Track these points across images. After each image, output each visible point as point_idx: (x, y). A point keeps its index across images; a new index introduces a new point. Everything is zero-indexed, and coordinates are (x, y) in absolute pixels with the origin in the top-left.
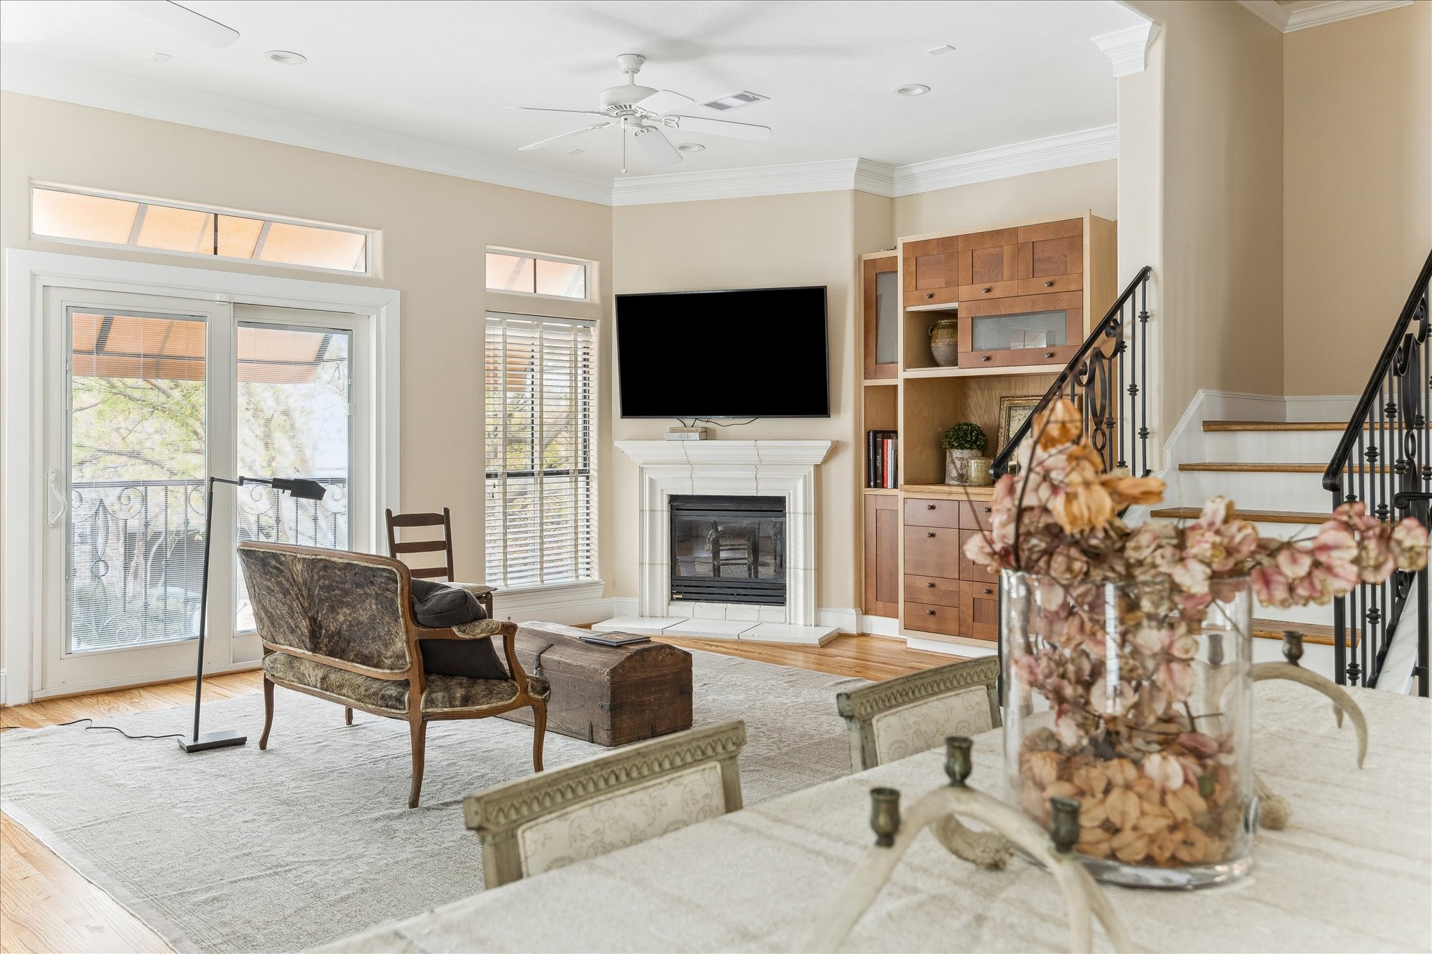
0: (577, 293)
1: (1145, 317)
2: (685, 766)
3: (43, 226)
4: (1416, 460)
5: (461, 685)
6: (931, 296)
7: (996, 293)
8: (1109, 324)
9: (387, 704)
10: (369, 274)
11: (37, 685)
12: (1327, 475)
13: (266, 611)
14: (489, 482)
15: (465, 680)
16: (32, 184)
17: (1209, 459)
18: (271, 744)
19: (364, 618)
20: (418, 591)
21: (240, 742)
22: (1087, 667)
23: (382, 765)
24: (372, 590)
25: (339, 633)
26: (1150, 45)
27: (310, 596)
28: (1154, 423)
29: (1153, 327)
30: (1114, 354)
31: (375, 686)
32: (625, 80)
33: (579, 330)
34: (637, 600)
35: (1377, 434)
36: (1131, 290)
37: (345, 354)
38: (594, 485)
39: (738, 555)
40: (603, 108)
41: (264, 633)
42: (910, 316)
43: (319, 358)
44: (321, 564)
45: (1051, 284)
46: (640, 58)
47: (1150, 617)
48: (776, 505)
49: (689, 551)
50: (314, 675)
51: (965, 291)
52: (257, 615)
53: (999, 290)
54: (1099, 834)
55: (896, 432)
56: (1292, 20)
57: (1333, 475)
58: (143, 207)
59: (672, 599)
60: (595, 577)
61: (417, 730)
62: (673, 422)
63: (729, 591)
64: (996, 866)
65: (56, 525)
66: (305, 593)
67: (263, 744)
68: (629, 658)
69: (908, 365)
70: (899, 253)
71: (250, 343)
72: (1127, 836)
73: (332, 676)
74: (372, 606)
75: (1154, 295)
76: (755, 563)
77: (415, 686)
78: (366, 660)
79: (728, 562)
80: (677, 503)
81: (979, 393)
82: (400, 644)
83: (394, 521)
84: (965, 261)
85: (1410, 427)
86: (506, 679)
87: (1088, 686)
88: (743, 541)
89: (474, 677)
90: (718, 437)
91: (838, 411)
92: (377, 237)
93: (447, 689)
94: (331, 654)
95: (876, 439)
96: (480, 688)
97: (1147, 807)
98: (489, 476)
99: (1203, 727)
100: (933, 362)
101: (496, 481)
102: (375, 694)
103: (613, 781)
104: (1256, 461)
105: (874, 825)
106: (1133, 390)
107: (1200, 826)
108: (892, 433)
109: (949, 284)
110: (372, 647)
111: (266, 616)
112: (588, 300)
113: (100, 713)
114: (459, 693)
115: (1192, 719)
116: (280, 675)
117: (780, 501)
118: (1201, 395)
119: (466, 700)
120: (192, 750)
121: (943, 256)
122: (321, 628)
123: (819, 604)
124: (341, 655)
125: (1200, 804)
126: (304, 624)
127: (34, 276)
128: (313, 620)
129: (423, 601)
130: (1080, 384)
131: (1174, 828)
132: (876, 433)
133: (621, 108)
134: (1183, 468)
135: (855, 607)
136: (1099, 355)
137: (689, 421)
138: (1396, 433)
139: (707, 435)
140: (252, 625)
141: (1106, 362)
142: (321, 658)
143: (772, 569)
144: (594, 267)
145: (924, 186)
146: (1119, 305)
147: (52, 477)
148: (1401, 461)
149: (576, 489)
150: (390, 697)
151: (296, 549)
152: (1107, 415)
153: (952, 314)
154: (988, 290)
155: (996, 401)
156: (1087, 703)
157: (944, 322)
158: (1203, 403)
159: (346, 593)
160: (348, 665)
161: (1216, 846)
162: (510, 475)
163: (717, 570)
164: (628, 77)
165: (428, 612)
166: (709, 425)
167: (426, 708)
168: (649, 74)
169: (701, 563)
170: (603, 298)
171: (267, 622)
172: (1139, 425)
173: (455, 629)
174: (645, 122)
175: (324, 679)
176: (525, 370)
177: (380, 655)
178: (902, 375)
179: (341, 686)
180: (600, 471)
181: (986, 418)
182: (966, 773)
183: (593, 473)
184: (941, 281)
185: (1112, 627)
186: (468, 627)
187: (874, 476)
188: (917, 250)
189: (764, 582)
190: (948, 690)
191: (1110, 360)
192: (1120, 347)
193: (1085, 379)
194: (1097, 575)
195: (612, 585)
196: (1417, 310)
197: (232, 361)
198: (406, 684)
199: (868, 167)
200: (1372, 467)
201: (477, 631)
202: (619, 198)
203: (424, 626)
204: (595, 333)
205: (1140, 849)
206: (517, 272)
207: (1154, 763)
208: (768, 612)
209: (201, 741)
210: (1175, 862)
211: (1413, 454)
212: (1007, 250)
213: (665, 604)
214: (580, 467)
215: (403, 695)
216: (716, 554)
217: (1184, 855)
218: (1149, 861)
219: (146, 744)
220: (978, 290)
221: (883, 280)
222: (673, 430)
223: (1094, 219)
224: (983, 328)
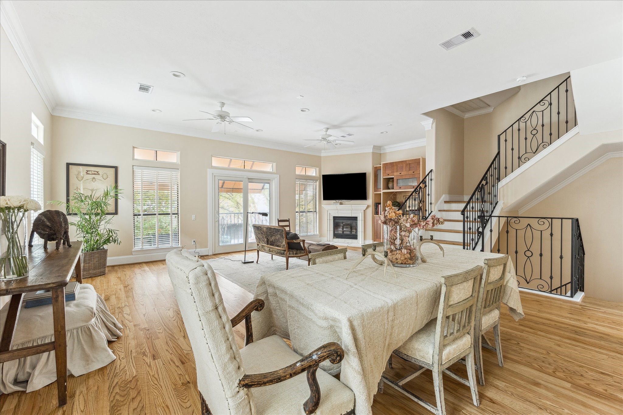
0: (314, 175)
1: (431, 180)
2: (338, 253)
3: (214, 164)
4: (484, 209)
5: (295, 251)
6: (388, 175)
7: (402, 174)
8: (424, 182)
9: (281, 254)
10: (273, 172)
11: (214, 251)
12: (462, 212)
13: (258, 237)
14: (297, 213)
15: (296, 250)
16: (212, 156)
17: (445, 209)
18: (258, 262)
19: (277, 238)
20: (288, 233)
21: (253, 262)
22: (395, 238)
23: (280, 266)
24: (279, 233)
25: (272, 241)
26: (432, 124)
27: (267, 234)
28: (433, 201)
29: (433, 182)
30: (424, 188)
31: (279, 251)
32: (325, 133)
33: (314, 182)
34: (326, 238)
35: (474, 204)
36: (428, 174)
37: (269, 188)
38: (318, 214)
39: (348, 229)
40: (320, 139)
41: (257, 241)
42: (384, 179)
43: (263, 188)
44: (269, 228)
45: (414, 172)
46: (328, 129)
47: (403, 231)
48: (355, 219)
49: (337, 228)
50: (267, 249)
51: (395, 174)
52: (256, 238)
53: (403, 173)
54: (395, 260)
55: (381, 203)
56: (466, 116)
57: (463, 212)
58: (231, 160)
59: (334, 238)
60: (318, 233)
61: (287, 259)
62: (334, 201)
63: (346, 236)
64: (381, 265)
65: (217, 221)
66: (266, 234)
67: (257, 262)
68: (326, 247)
69: (383, 189)
70: (382, 165)
71: (251, 185)
72: (399, 260)
73: (271, 249)
74: (279, 236)
75: (433, 175)
76: (351, 231)
77: (287, 251)
78: (278, 246)
79: (345, 231)
80: (335, 218)
81: (399, 195)
82: (284, 243)
83: (279, 221)
84: (395, 167)
85: (482, 202)
86: (303, 250)
87: (395, 240)
88: (349, 226)
89: (297, 250)
90: (343, 204)
91: (369, 199)
92: (275, 164)
93: (292, 252)
94: (271, 245)
95: (377, 205)
96: (298, 252)
97: (402, 256)
98: (296, 212)
99: (412, 247)
100: (389, 189)
101: (298, 213)
102: (279, 252)
103: (328, 254)
104: (454, 209)
105: (362, 254)
106: (429, 195)
107: (409, 259)
108: (380, 203)
109: (392, 172)
110: (279, 244)
111: (258, 238)
112: (316, 176)
113: (227, 257)
114: (295, 252)
115: (411, 246)
116: (261, 249)
117: (356, 218)
118: (444, 196)
119: (296, 254)
120: (245, 263)
121: (391, 166)
122: (269, 240)
123: (365, 239)
124: (273, 245)
125: (409, 256)
126: (266, 239)
127: (213, 174)
128: (267, 239)
129: (288, 235)
130: (417, 194)
131: (405, 259)
132: (377, 203)
133: (324, 139)
134: (439, 211)
135: (372, 240)
136: (420, 188)
137: (337, 201)
138: (479, 204)
139: (341, 204)
140: (255, 241)
141: (422, 189)
142: (269, 246)
143: (355, 232)
144: (318, 169)
145: (387, 151)
146: (425, 177)
147: (216, 212)
148: (480, 209)
149: (314, 215)
150: (282, 253)
151: (264, 226)
152: (422, 200)
153: (393, 178)
154: (400, 173)
155: (402, 196)
156: (395, 243)
157: (391, 180)
158: (445, 197)
159: (274, 234)
160: (274, 247)
161: (411, 262)
162: (301, 212)
163: (343, 232)
164: (325, 132)
165: (289, 237)
166: (341, 202)
167: (289, 255)
168: (330, 132)
169: (340, 230)
170: (319, 175)
171: (258, 240)
172: (430, 202)
173: (294, 241)
174: (329, 141)
175: (269, 250)
176: (303, 190)
177: (280, 245)
178: (382, 191)
179: (273, 251)
180: (319, 211)
181: (400, 200)
182: (375, 249)
183: (317, 212)
184: (390, 172)
185: (398, 232)
186: (296, 240)
187: (377, 213)
188: (386, 165)
189: (353, 234)
190: (381, 246)
191: (423, 189)
192: (426, 186)
193: (417, 193)
194: (396, 225)
195: (321, 235)
196: (484, 179)
197: (247, 189)
198: (285, 250)
199: (375, 147)
200: (473, 210)
201: (298, 241)
202: (323, 154)
203: (288, 240)
204: (318, 183)
205: (401, 262)
206: (302, 170)
207: (403, 250)
208: (354, 241)
209: (246, 261)
210: (405, 263)
211: (483, 208)
212: (404, 165)
213: (332, 239)
214: (315, 210)
215: (284, 252)
216: (343, 229)
217: (407, 263)
218: (402, 263)
219: (236, 262)
220: (398, 173)
221: (378, 171)
222: (334, 203)
223: (422, 158)
224: (400, 181)
